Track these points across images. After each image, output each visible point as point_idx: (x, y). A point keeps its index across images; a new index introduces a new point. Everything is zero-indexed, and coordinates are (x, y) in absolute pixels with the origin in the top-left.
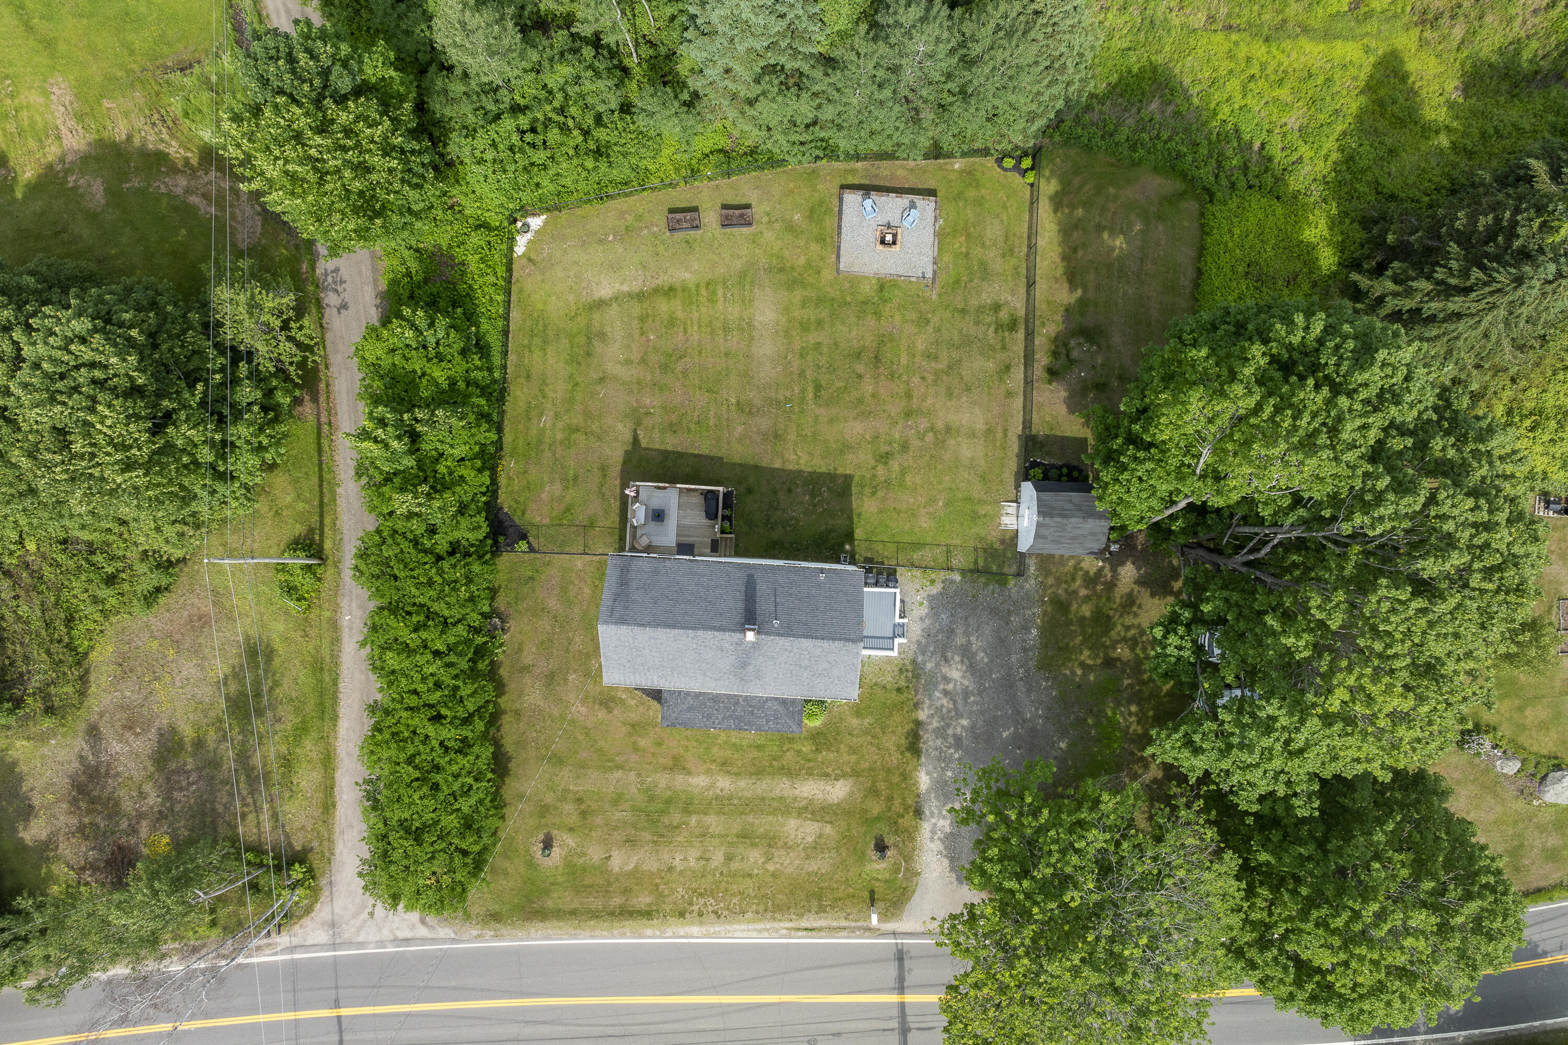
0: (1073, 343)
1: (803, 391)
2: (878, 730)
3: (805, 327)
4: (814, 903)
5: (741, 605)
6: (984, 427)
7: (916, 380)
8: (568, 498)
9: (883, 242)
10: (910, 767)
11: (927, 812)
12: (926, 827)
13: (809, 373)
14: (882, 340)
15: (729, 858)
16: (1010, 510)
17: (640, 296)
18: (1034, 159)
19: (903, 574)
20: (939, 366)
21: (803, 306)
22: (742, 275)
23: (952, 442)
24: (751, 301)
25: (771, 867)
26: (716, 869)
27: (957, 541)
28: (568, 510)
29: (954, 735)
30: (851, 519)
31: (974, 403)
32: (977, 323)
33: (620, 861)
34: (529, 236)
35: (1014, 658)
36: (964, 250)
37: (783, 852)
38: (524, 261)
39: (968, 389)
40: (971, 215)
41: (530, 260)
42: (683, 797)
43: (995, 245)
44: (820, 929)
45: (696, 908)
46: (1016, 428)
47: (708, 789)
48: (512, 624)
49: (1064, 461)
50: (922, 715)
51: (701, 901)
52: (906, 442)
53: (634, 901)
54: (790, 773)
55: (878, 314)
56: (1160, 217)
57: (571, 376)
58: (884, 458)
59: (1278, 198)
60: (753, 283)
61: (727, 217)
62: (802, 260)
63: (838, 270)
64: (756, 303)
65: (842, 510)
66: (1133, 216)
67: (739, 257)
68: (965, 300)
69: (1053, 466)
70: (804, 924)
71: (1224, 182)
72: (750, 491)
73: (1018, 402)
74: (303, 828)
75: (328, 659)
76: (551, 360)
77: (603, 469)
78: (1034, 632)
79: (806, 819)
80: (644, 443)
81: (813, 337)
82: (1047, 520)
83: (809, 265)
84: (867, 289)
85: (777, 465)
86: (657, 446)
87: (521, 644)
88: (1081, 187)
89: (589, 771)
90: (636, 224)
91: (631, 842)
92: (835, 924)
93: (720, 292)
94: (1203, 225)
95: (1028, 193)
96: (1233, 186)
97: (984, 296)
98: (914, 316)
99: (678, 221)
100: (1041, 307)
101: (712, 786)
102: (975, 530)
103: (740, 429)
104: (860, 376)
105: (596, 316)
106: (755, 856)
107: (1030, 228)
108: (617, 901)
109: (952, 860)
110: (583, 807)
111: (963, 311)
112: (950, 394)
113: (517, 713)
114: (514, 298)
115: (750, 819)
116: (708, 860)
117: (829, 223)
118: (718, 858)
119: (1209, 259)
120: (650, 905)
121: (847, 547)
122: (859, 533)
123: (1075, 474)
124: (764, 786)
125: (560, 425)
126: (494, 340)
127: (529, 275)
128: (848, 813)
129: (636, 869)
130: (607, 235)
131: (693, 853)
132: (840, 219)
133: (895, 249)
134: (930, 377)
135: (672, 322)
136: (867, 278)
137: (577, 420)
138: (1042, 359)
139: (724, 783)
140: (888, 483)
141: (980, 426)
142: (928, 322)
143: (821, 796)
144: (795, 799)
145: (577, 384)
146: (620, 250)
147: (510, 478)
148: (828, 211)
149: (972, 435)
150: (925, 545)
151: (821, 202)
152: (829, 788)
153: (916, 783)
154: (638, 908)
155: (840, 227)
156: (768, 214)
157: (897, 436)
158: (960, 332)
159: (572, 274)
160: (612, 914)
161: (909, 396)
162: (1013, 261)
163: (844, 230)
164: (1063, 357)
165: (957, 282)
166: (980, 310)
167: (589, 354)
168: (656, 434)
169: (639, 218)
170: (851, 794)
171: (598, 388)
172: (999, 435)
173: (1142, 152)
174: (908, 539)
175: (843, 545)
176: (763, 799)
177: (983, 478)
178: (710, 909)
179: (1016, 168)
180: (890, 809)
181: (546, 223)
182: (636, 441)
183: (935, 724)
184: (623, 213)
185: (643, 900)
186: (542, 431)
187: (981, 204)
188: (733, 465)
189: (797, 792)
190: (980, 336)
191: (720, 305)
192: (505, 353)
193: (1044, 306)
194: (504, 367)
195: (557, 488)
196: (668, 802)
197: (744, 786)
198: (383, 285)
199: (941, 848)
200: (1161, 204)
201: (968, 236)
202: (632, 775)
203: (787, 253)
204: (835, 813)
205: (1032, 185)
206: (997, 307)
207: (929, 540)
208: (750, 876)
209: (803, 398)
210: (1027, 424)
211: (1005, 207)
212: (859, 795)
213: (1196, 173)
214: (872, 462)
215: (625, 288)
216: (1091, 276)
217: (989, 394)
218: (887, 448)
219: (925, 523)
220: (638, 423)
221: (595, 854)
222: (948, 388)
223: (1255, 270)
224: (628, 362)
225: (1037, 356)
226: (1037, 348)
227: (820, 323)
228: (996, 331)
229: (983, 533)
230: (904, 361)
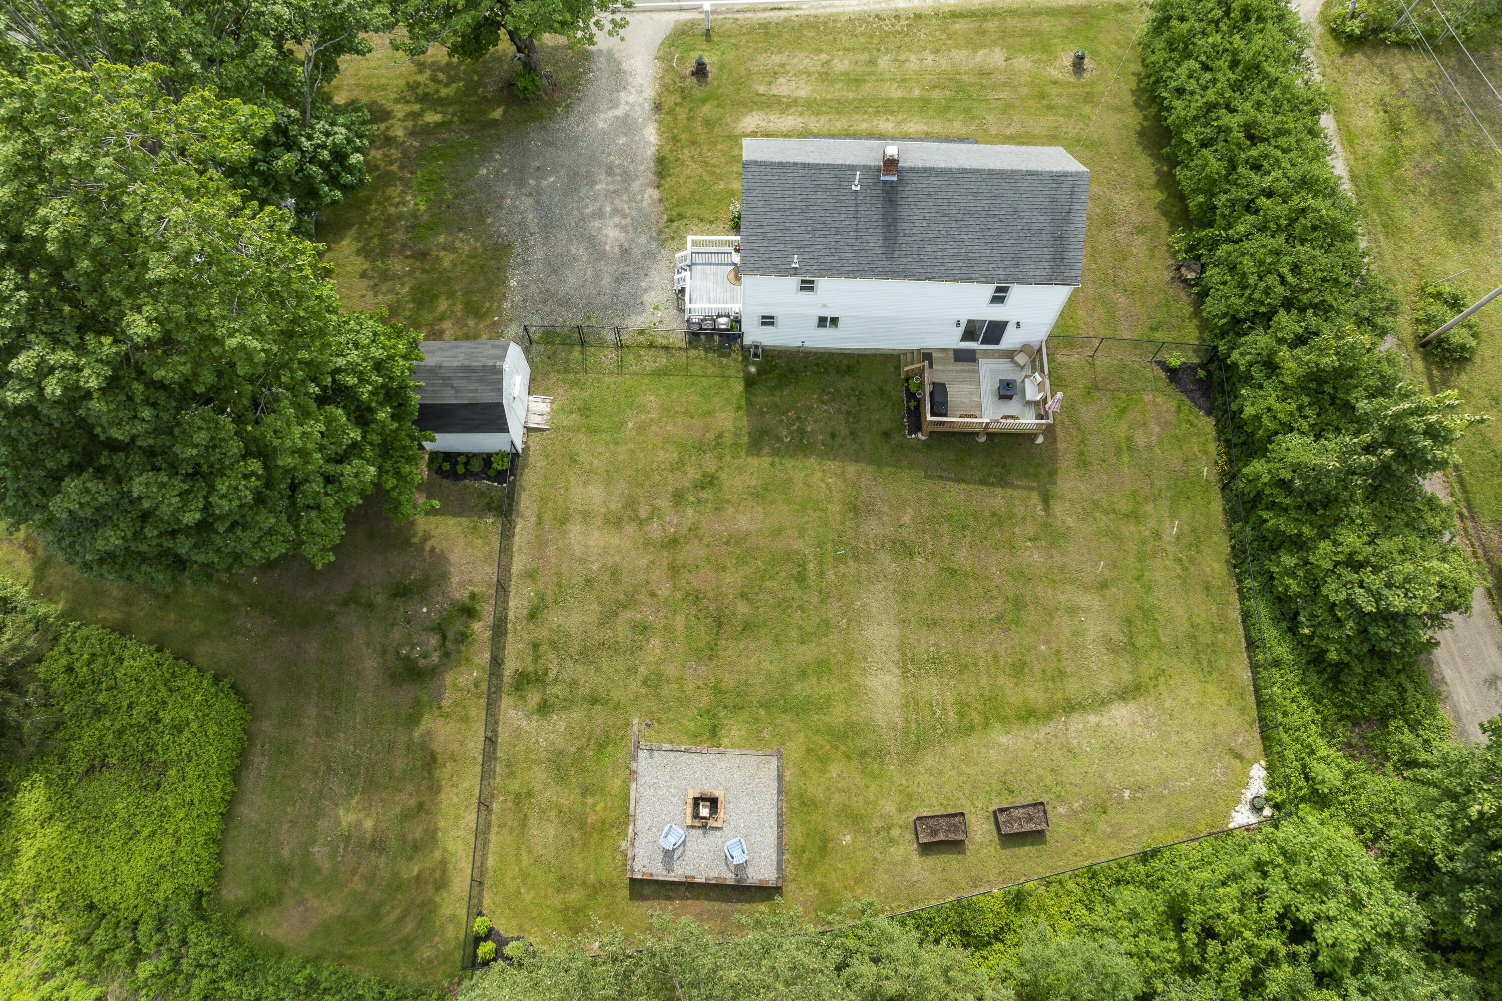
0: (435, 658)
1: (821, 574)
2: (707, 178)
3: (822, 667)
4: (773, 30)
5: (904, 212)
6: (569, 526)
7: (664, 591)
8: (1125, 427)
9: (713, 802)
10: (668, 148)
11: (647, 108)
12: (650, 92)
13: (815, 599)
14: (711, 652)
15: (872, 62)
16: (538, 419)
17: (1071, 707)
18: (475, 956)
19: (678, 339)
20: (629, 614)
21: (828, 698)
22: (919, 747)
23: (615, 506)
24: (906, 705)
25: (824, 57)
26: (885, 54)
27: (609, 380)
28: (1123, 411)
29: (613, 176)
30: (750, 403)
31: (582, 561)
32: (574, 683)
33: (996, 57)
34: (1249, 794)
35: (540, 254)
36: (590, 800)
37: (812, 70)
38: (1248, 754)
39: (589, 582)
40: (577, 859)
41: (1238, 756)
42: (931, 113)
43: (543, 812)
44: (765, 10)
45: (903, 22)
46: (523, 529)
47: (903, 121)
48: (1168, 275)
49: (460, 484)
50: (652, 193)
51: (898, 28)
52: (677, 504)
53: (972, 25)
55: (718, 691)
56: (284, 871)
57: (1149, 589)
58: (709, 482)
59: (91, 907)
60: (906, 732)
61: (956, 829)
62: (834, 770)
63: (780, 757)
64: (897, 701)
65: (762, 413)
66: (326, 866)
67: (929, 771)
68: (590, 718)
69: (476, 476)
70: (783, 14)
71: (173, 931)
72: (886, 435)
73: (517, 567)
74: (1358, 74)
75: (1382, 238)
76: (1180, 611)
77: (1083, 463)
78: (513, 283)
79: (788, 97)
80: (1035, 498)
81: (808, 653)
82: (490, 363)
83: (824, 762)
84: (735, 729)
85: (852, 469)
86: (1017, 493)
87: (1152, 257)
88: (403, 917)
89: (1044, 133)
90: (1090, 817)
91: (983, 73)
92: (749, 15)
93: (952, 717)
94: (219, 856)
95: (487, 902)
96: (160, 925)
97: (562, 726)
98: (665, 690)
99: (1030, 820)
100: (477, 712)
101: (899, 123)
102: (585, 394)
103: (906, 519)
104: (743, 596)
105: (1127, 678)
106: (843, 66)
107: (486, 843)
108: (991, 25)
109: (619, 70)
110: (1045, 102)
111: (595, 700)
112: (615, 573)
113: (1140, 187)
114: (1251, 699)
115: (851, 95)
116: (896, 60)
117: (796, 834)
118: (884, 62)
119: (217, 794)
120: (955, 22)
121: (753, 369)
122: (739, 387)
123: (446, 466)
124: (838, 124)
125: (1152, 523)
126: (1270, 633)
127: (1236, 733)
128: (739, 104)
129: (976, 49)
130: (1134, 799)
131: (913, 65)
132: (780, 838)
133: (692, 794)
134: (643, 597)
135: (1019, 670)
136: (734, 746)
137: (1129, 530)
138: (480, 629)
140: (700, 449)
141: (575, 529)
142: (645, 682)
143: (772, 118)
144: (802, 114)
145: (1138, 578)
146: (1109, 775)
147: (1206, 453)
148: (799, 853)
149: (586, 516)
150: (653, 374)
151: (810, 867)
152: (764, 124)
153: (660, 133)
154: (967, 20)
155: (780, 826)
156: (892, 840)
157: (690, 512)
158: (598, 669)
159: (1175, 738)
160: (994, 15)
161: (674, 570)
162: (515, 786)
163: (774, 821)
164: (451, 636)
165: (601, 747)
166: (567, 704)
167: (1128, 621)
168: (1019, 511)
169: (1089, 827)
170: (737, 120)
171: (1108, 574)
172: (547, 517)
173: (299, 979)
174: (674, 380)
175: (759, 372)
176: (839, 113)
177: (573, 460)
178: (887, 22)
179: (502, 942)
180: (691, 110)
181: (1227, 816)
182: (1046, 500)
183: (636, 186)
184: (1114, 835)
185: (961, 26)
186: (1173, 516)
187: (561, 878)
188: (911, 466)
189: (800, 120)
190: (570, 664)
191: (950, 697)
192: (1246, 616)
193: (473, 713)
194: (1242, 597)
195: (1140, 439)
196: (947, 109)
198: (1444, 713)
199: (630, 79)
200: (281, 894)
201: (582, 825)
203: (858, 780)
204: (755, 103)
205: (480, 914)
206: (544, 708)
207: (647, 380)
208: (845, 49)
209: (820, 564)
210: (507, 534)
211: (525, 876)
212: (728, 120)
213: (216, 944)
214: (723, 475)
215: (1093, 719)
216: (400, 764)
217: (559, 575)
218: (704, 495)
219: (651, 400)
220: (1046, 526)
221: (1023, 63)
222: (617, 581)
223: (152, 777)
224: (1073, 611)
225: (489, 634)
226: (488, 646)
227: (803, 675)
228: (546, 673)
229: (575, 392)
230: (679, 621)
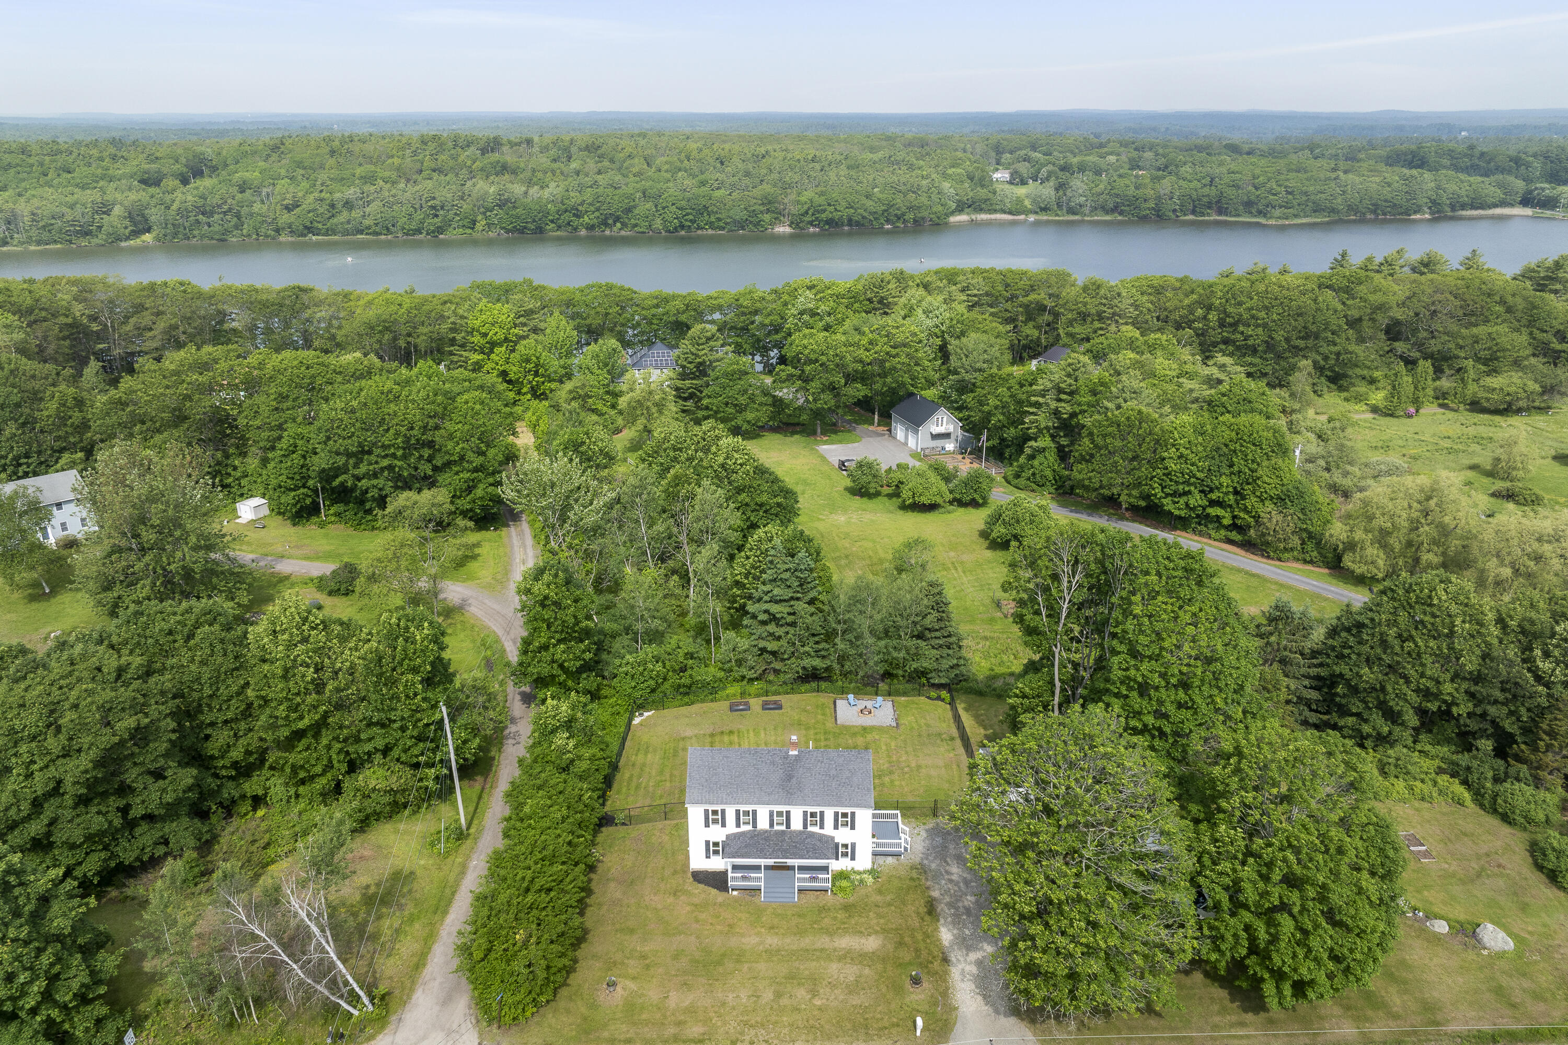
2: (899, 903)
4: (862, 1032)
10: (931, 927)
11: (954, 959)
12: (955, 972)
15: (778, 995)
25: (817, 1002)
26: (766, 1005)
29: (964, 907)
33: (677, 999)
34: (643, 718)
37: (827, 990)
38: (639, 727)
41: (644, 726)
42: (737, 952)
45: (747, 1037)
47: (758, 946)
50: (935, 894)
51: (752, 1032)
53: (690, 1033)
54: (830, 933)
79: (846, 964)
89: (655, 937)
91: (688, 986)
101: (762, 943)
106: (802, 993)
108: (671, 1031)
109: (985, 997)
110: (647, 962)
115: (796, 965)
116: (758, 997)
118: (768, 996)
120: (703, 1034)
124: (807, 942)
127: (640, 730)
128: (884, 960)
129: (691, 1006)
131: (744, 995)
139: (772, 941)
143: (857, 947)
144: (835, 950)
152: (863, 941)
153: (939, 939)
154: (691, 1037)
170: (884, 946)
176: (807, 950)
178: (761, 1038)
180: (919, 957)
181: (657, 714)
183: (947, 899)
185: (698, 1031)
189: (836, 944)
196: (723, 956)
197: (791, 943)
199: (973, 987)
202: (693, 938)
204: (871, 959)
208: (798, 1010)
212: (890, 947)
221: (654, 995)
